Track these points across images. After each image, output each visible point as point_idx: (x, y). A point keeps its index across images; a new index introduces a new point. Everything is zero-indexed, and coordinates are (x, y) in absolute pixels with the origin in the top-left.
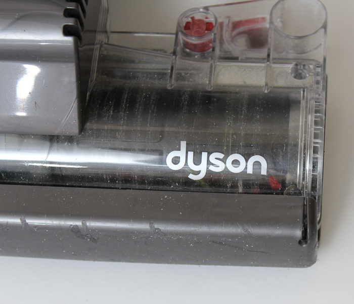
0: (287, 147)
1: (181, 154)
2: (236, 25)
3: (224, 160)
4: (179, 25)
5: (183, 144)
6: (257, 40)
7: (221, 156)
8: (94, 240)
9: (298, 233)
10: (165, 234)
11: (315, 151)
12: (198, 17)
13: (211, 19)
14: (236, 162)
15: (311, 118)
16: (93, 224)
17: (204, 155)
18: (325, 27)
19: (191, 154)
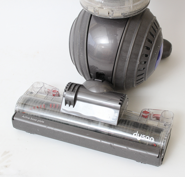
0: (159, 137)
1: (137, 134)
2: (154, 115)
3: (145, 137)
4: (142, 111)
5: (137, 132)
6: (158, 119)
7: (145, 136)
8: (114, 148)
9: (157, 156)
10: (129, 150)
11: (165, 139)
12: (146, 110)
13: (149, 111)
14: (147, 138)
15: (165, 133)
16: (115, 145)
17: (141, 135)
18: (173, 118)
19: (139, 134)
